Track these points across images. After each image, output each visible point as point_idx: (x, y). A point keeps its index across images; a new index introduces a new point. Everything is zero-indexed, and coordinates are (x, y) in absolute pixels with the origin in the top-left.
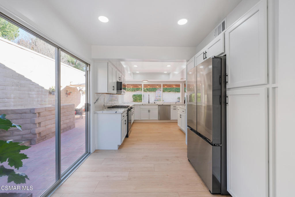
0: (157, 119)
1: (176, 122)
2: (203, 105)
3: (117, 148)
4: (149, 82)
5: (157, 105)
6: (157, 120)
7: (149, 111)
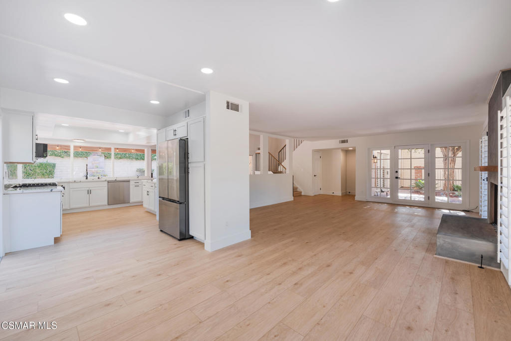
0: (106, 203)
1: (140, 205)
2: (175, 178)
3: (52, 243)
4: (86, 142)
5: (106, 180)
6: (105, 205)
7: (89, 192)
